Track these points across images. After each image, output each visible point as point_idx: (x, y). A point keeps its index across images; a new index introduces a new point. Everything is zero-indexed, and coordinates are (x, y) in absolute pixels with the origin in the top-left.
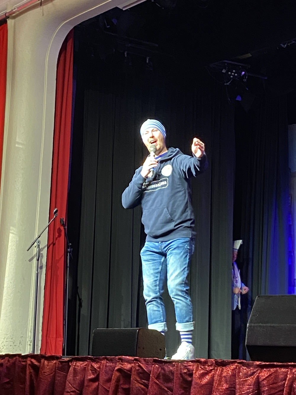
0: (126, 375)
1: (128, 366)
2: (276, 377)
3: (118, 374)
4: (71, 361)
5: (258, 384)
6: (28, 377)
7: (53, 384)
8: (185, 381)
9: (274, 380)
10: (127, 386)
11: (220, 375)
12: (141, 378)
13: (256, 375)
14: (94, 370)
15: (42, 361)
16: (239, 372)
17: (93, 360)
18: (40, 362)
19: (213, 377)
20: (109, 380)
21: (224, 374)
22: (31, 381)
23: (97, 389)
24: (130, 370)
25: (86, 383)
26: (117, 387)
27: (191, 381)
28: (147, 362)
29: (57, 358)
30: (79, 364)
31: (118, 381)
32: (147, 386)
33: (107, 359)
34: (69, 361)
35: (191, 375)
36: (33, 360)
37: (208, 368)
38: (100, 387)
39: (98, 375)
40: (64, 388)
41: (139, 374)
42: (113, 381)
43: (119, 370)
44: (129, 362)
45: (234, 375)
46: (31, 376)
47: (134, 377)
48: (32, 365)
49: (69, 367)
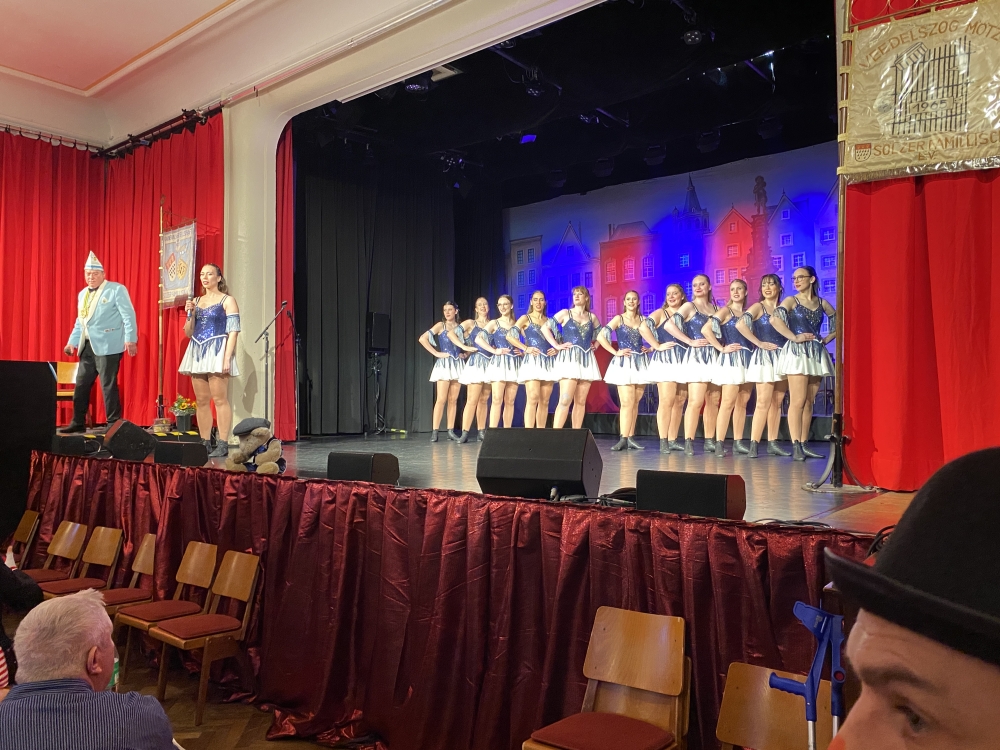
0: (362, 499)
1: (365, 491)
2: (506, 510)
3: (354, 498)
4: (308, 482)
5: (488, 514)
6: (265, 495)
7: (290, 503)
8: (420, 508)
9: (504, 512)
10: (363, 509)
11: (453, 505)
12: (377, 503)
13: (486, 506)
14: (330, 492)
15: (279, 480)
16: (471, 503)
17: (329, 483)
18: (276, 481)
19: (446, 507)
20: (346, 503)
21: (457, 504)
22: (269, 498)
23: (334, 510)
24: (367, 494)
25: (323, 505)
26: (354, 510)
27: (426, 508)
28: (382, 488)
29: (293, 479)
30: (315, 486)
31: (354, 504)
32: (383, 510)
33: (344, 483)
34: (305, 483)
35: (426, 503)
36: (269, 479)
37: (441, 498)
38: (337, 510)
39: (335, 498)
40: (301, 508)
41: (374, 499)
42: (350, 505)
43: (355, 494)
44: (365, 487)
45: (466, 505)
46: (268, 494)
47: (370, 500)
48: (268, 483)
49: (306, 488)
